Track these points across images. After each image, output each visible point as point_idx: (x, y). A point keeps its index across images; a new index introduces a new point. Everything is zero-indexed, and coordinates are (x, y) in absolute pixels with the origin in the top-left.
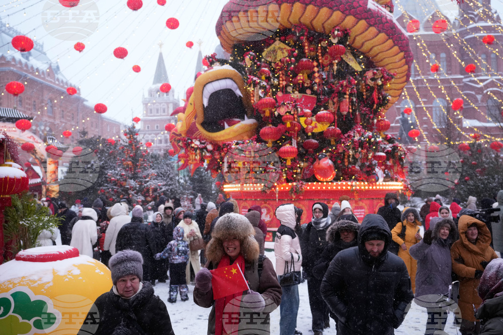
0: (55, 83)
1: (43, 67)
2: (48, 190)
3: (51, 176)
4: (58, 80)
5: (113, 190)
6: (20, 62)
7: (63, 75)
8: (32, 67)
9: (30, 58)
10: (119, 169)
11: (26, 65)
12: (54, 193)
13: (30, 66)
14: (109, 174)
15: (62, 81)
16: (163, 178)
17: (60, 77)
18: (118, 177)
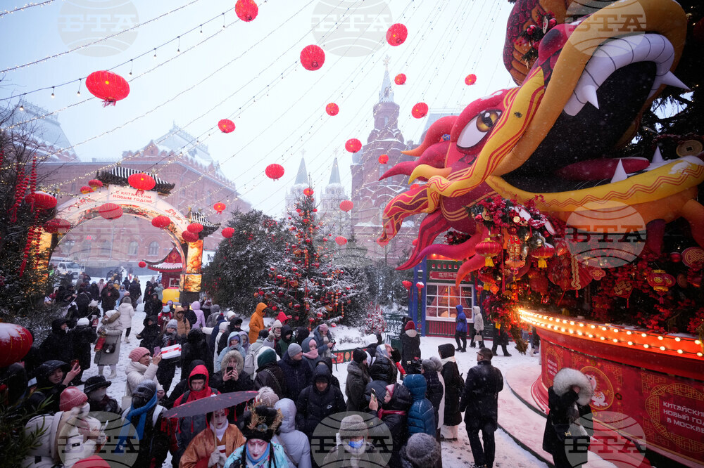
0: (214, 178)
1: (206, 164)
2: (186, 281)
3: (192, 263)
4: (217, 175)
5: (277, 292)
6: (187, 158)
7: (221, 172)
8: (197, 163)
9: (196, 156)
10: (286, 260)
11: (192, 161)
12: (195, 286)
13: (194, 161)
14: (272, 267)
15: (221, 177)
16: (349, 276)
17: (220, 174)
18: (287, 274)
